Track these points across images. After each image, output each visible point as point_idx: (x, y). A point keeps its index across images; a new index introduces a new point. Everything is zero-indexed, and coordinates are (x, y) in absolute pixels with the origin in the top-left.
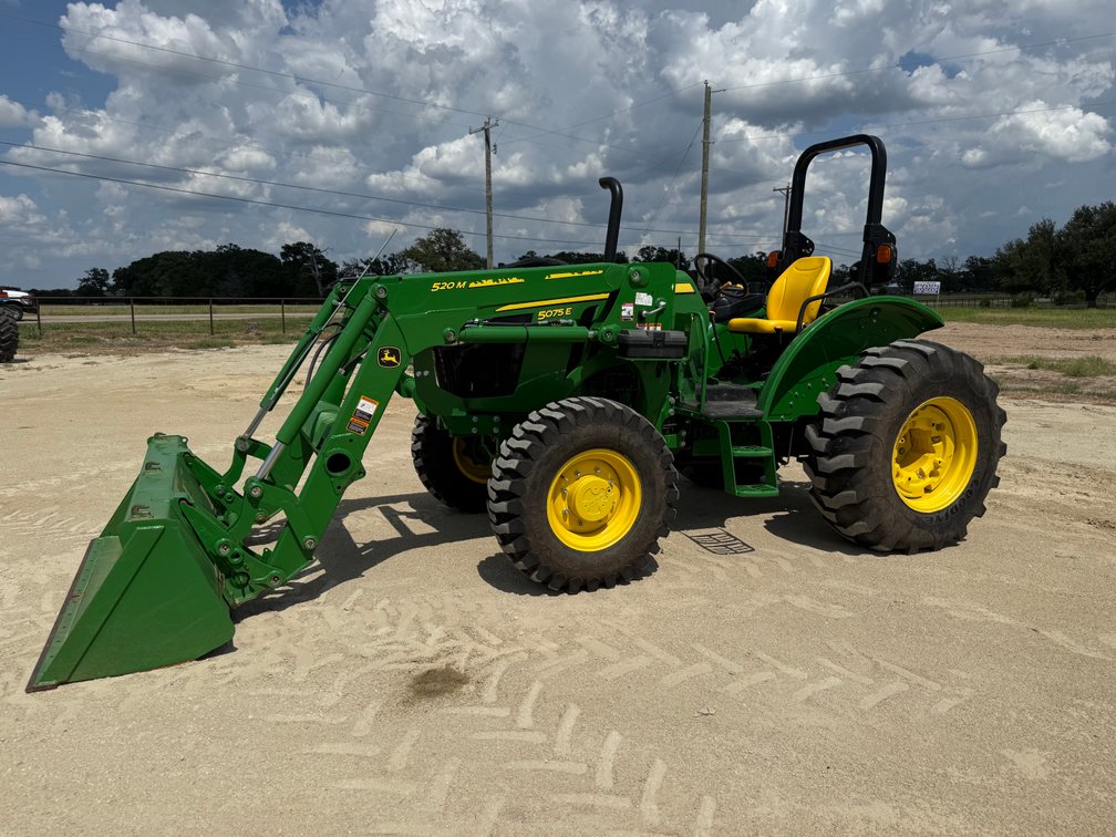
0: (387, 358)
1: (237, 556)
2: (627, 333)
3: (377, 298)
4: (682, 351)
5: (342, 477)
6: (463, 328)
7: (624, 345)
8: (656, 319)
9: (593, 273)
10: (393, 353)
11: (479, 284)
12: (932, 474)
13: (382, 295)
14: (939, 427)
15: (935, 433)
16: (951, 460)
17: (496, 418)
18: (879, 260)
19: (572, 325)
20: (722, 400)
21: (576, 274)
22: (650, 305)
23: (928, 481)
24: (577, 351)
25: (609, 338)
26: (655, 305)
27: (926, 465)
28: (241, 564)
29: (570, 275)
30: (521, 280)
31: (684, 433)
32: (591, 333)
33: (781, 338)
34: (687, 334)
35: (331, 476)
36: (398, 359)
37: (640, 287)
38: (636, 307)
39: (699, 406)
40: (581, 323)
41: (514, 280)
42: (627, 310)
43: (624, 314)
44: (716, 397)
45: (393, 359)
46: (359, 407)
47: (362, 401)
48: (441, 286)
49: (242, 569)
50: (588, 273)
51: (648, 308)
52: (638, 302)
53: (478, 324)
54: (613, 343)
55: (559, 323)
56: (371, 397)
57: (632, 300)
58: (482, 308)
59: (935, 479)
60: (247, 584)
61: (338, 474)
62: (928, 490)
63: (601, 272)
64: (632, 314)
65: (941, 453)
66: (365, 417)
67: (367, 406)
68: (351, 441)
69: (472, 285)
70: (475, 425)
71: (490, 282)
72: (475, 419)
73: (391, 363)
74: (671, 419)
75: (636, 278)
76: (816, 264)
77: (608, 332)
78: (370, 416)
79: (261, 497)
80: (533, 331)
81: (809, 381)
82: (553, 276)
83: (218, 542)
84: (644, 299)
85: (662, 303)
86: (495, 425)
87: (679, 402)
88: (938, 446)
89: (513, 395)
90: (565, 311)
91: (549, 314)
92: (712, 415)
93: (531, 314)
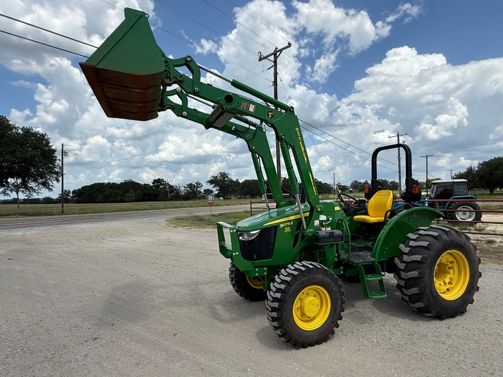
2: (317, 233)
4: (341, 238)
7: (317, 237)
8: (328, 226)
12: (450, 283)
14: (451, 262)
15: (450, 265)
16: (457, 278)
17: (265, 269)
18: (414, 192)
22: (326, 220)
23: (448, 286)
25: (310, 235)
26: (328, 220)
27: (447, 279)
31: (342, 268)
33: (378, 226)
34: (342, 231)
37: (321, 213)
38: (319, 221)
39: (348, 258)
40: (297, 228)
42: (317, 223)
43: (315, 224)
51: (324, 221)
52: (320, 219)
54: (312, 237)
57: (318, 218)
59: (452, 286)
62: (448, 290)
65: (452, 274)
70: (257, 272)
72: (257, 269)
74: (335, 263)
75: (319, 210)
76: (386, 194)
77: (310, 232)
81: (391, 243)
84: (323, 218)
85: (330, 219)
86: (265, 271)
87: (339, 255)
88: (451, 271)
89: (272, 259)
90: (290, 223)
91: (284, 225)
92: (355, 262)
93: (277, 226)
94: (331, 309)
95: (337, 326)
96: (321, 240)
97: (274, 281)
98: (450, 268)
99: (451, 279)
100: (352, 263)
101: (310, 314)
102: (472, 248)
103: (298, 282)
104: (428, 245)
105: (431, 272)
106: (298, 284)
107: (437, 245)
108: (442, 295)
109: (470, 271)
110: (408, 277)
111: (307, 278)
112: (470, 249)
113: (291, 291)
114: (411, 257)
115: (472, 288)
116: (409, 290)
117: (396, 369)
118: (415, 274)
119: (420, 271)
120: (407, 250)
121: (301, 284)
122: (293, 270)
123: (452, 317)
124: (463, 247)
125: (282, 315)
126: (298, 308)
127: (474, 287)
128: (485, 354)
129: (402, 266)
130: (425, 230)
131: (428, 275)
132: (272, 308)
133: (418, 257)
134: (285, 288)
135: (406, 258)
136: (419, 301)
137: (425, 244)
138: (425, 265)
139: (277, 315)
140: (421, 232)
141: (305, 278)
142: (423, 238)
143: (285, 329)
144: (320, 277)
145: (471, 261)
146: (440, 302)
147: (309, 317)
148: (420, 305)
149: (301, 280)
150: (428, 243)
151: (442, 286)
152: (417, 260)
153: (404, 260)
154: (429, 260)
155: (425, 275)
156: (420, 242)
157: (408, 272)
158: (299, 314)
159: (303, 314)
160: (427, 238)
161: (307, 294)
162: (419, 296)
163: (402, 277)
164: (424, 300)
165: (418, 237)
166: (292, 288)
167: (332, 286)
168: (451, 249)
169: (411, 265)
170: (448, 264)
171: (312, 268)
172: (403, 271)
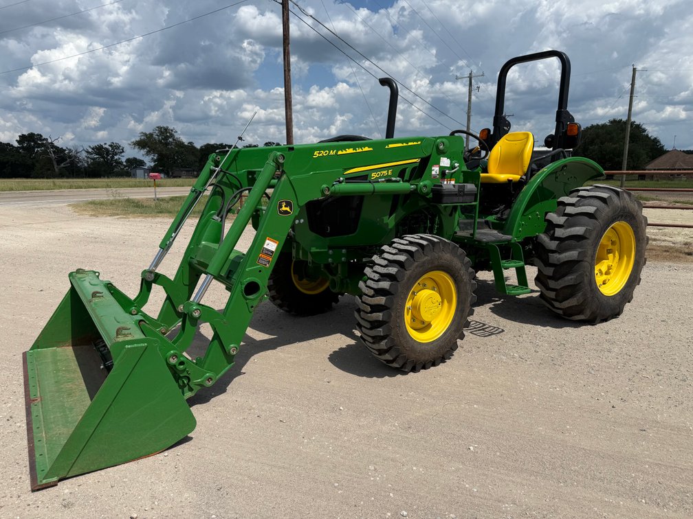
0: (284, 208)
1: (182, 363)
2: (441, 186)
3: (277, 163)
4: (474, 198)
5: (254, 299)
6: (333, 185)
7: (440, 195)
8: (452, 176)
9: (415, 143)
10: (288, 204)
11: (344, 152)
13: (281, 161)
14: (613, 243)
15: (610, 247)
16: (617, 265)
17: (344, 250)
18: (569, 133)
19: (398, 182)
21: (405, 144)
22: (450, 166)
24: (396, 199)
25: (426, 190)
26: (453, 167)
27: (604, 266)
28: (185, 370)
29: (401, 145)
30: (371, 149)
32: (412, 187)
35: (246, 299)
36: (291, 209)
37: (443, 153)
38: (440, 167)
41: (366, 149)
42: (435, 170)
43: (433, 173)
46: (265, 246)
47: (267, 242)
48: (319, 153)
49: (185, 374)
50: (412, 144)
51: (447, 168)
52: (442, 164)
53: (343, 181)
54: (429, 193)
56: (273, 238)
57: (438, 163)
59: (608, 277)
60: (187, 385)
61: (252, 297)
62: (604, 282)
63: (419, 143)
64: (438, 173)
65: (612, 260)
66: (269, 253)
67: (271, 245)
68: (260, 271)
69: (340, 153)
70: (330, 256)
71: (351, 151)
72: (331, 252)
73: (286, 212)
75: (441, 147)
77: (425, 186)
78: (272, 252)
79: (199, 317)
80: (377, 186)
81: (529, 214)
82: (391, 146)
83: (169, 353)
84: (445, 162)
85: (456, 165)
86: (343, 255)
88: (611, 256)
89: (356, 233)
90: (388, 172)
91: (378, 174)
92: (484, 240)
93: (367, 175)
94: (457, 311)
95: (462, 337)
96: (445, 199)
97: (371, 263)
98: (610, 251)
99: (609, 268)
100: (480, 242)
101: (427, 317)
102: (643, 222)
103: (416, 264)
104: (596, 211)
106: (416, 267)
107: (606, 211)
108: (599, 287)
109: (636, 255)
110: (562, 261)
111: (429, 258)
113: (405, 278)
114: (569, 230)
115: (634, 280)
116: (559, 281)
118: (572, 254)
119: (580, 250)
120: (561, 220)
121: (421, 267)
122: (407, 245)
123: (605, 320)
124: (635, 218)
125: (390, 316)
126: (408, 310)
129: (551, 245)
130: (587, 190)
131: (589, 257)
132: (371, 306)
133: (578, 230)
134: (397, 272)
135: (559, 233)
136: (571, 295)
137: (591, 209)
138: (588, 241)
139: (383, 316)
140: (581, 193)
141: (426, 258)
142: (586, 201)
144: (447, 257)
145: (639, 240)
146: (597, 298)
147: (423, 322)
148: (572, 302)
149: (421, 261)
150: (595, 208)
151: (599, 277)
152: (579, 234)
153: (556, 235)
154: (594, 234)
155: (586, 256)
156: (582, 207)
157: (561, 253)
159: (414, 318)
160: (592, 201)
161: (424, 287)
162: (572, 290)
163: (551, 261)
164: (580, 294)
165: (578, 201)
166: (408, 272)
167: (462, 272)
168: (619, 221)
169: (566, 242)
170: (607, 245)
171: (437, 242)
172: (553, 252)
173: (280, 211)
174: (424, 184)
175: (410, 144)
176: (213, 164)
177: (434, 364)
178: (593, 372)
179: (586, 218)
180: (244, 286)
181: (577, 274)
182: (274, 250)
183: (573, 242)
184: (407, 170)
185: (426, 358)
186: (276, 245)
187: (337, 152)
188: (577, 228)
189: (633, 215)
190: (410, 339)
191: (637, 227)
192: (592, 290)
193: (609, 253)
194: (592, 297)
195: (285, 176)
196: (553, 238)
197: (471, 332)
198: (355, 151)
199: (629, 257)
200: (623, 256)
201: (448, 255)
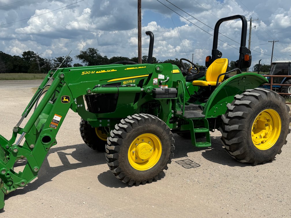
0: (65, 100)
1: (8, 174)
2: (155, 89)
3: (60, 78)
4: (175, 95)
5: (48, 145)
6: (94, 88)
7: (154, 93)
8: (166, 84)
9: (143, 67)
10: (67, 98)
11: (100, 72)
12: (264, 137)
13: (62, 77)
14: (268, 120)
15: (266, 123)
16: (271, 133)
17: (108, 120)
18: (245, 60)
19: (135, 86)
20: (191, 110)
21: (136, 68)
22: (164, 78)
23: (263, 139)
24: (137, 95)
25: (149, 91)
26: (166, 79)
27: (263, 133)
28: (10, 178)
29: (134, 68)
30: (116, 70)
31: (177, 123)
32: (142, 89)
33: (211, 88)
34: (177, 89)
35: (44, 145)
36: (69, 100)
37: (160, 72)
38: (158, 80)
39: (182, 114)
40: (138, 86)
41: (113, 70)
42: (155, 81)
43: (154, 82)
44: (188, 109)
45: (67, 100)
46: (54, 118)
47: (55, 116)
48: (85, 73)
49: (10, 179)
50: (141, 67)
51: (162, 80)
52: (159, 78)
53: (100, 86)
54: (150, 93)
55: (130, 86)
56: (59, 115)
57: (157, 77)
58: (101, 80)
59: (265, 139)
60: (11, 185)
61: (47, 143)
62: (262, 142)
63: (145, 67)
64: (157, 82)
65: (268, 130)
66: (56, 122)
67: (57, 118)
68: (51, 131)
69: (97, 72)
70: (100, 123)
71: (104, 71)
72: (101, 121)
73: (66, 102)
74: (172, 118)
75: (158, 69)
76: (223, 61)
77: (149, 89)
78: (58, 121)
79: (17, 152)
80: (121, 89)
81: (221, 103)
82: (128, 69)
83: (2, 169)
85: (168, 78)
86: (108, 123)
87: (175, 112)
88: (267, 127)
89: (115, 112)
90: (133, 81)
91: (127, 82)
92: (187, 117)
93: (121, 83)
94: (162, 154)
95: (166, 168)
96: (157, 96)
97: (113, 128)
98: (267, 125)
99: (266, 134)
100: (185, 118)
101: (143, 157)
102: (286, 109)
103: (134, 129)
104: (250, 103)
105: (249, 125)
106: (134, 131)
107: (257, 103)
108: (257, 146)
109: (282, 128)
110: (231, 130)
111: (142, 127)
112: (284, 110)
113: (127, 137)
114: (235, 113)
115: (281, 141)
116: (230, 141)
117: (208, 200)
118: (236, 127)
119: (240, 124)
120: (232, 108)
121: (136, 131)
122: (131, 119)
123: (262, 163)
124: (279, 107)
125: (118, 156)
126: (133, 153)
127: (282, 141)
128: (280, 188)
129: (226, 121)
130: (249, 92)
131: (246, 129)
132: (109, 150)
133: (240, 113)
134: (122, 134)
135: (231, 114)
136: (237, 149)
137: (247, 102)
138: (246, 120)
139: (113, 156)
140: (246, 93)
141: (140, 126)
142: (247, 97)
143: (120, 169)
144: (153, 126)
145: (283, 120)
147: (143, 160)
148: (237, 153)
149: (137, 128)
151: (258, 139)
152: (239, 115)
153: (229, 116)
154: (249, 116)
155: (244, 128)
156: (244, 101)
157: (230, 125)
158: (134, 157)
159: (137, 157)
160: (250, 97)
161: (143, 141)
162: (237, 146)
163: (226, 130)
164: (242, 148)
165: (243, 97)
166: (128, 134)
167: (164, 134)
168: (268, 108)
169: (233, 119)
170: (265, 122)
171: (147, 119)
172: (227, 125)
173: (62, 101)
174: (148, 88)
175: (139, 68)
176: (49, 75)
177: (148, 182)
178: (232, 193)
179: (245, 107)
180: (42, 138)
181: (238, 138)
182: (59, 121)
183: (237, 120)
184: (145, 80)
185: (142, 179)
186: (60, 118)
187: (95, 72)
188: (239, 112)
189: (277, 106)
190: (131, 169)
191: (281, 112)
192: (249, 147)
193: (267, 126)
194: (250, 151)
195: (65, 84)
196: (228, 117)
197: (182, 166)
198: (106, 72)
199: (278, 129)
200: (275, 128)
201: (155, 125)
